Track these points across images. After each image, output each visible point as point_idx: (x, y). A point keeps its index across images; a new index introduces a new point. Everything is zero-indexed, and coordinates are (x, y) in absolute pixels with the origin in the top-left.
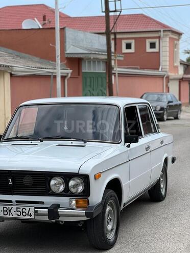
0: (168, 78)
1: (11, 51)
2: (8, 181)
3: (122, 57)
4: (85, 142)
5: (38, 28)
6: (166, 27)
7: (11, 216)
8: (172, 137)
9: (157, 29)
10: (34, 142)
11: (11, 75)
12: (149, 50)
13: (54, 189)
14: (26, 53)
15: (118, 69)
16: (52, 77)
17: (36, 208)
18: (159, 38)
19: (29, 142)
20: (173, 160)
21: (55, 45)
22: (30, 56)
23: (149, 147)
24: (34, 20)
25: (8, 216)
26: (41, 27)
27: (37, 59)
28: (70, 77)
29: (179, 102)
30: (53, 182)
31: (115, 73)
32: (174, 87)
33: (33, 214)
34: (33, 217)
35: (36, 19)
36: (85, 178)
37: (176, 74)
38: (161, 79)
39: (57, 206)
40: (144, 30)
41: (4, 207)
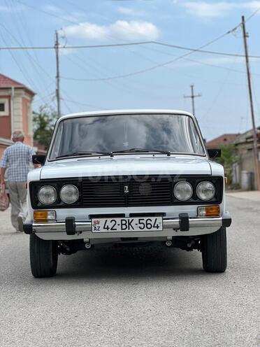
6: (17, 84)
7: (131, 230)
18: (9, 97)
25: (127, 230)
33: (161, 226)
34: (161, 229)
41: (122, 220)
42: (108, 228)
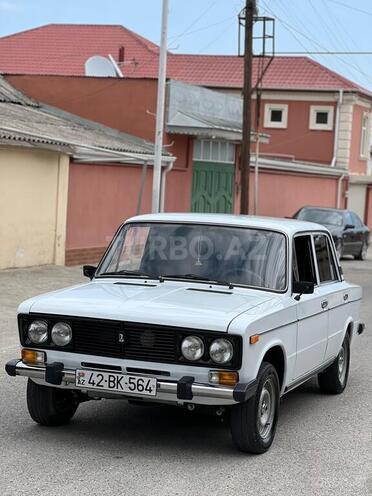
0: (346, 180)
1: (67, 114)
2: (118, 337)
3: (266, 137)
4: (231, 287)
5: (115, 76)
6: (349, 86)
7: (120, 389)
8: (360, 290)
9: (333, 88)
10: (150, 282)
11: (72, 160)
12: (314, 125)
13: (187, 354)
14: (95, 121)
15: (260, 160)
16: (145, 168)
17: (158, 380)
18: (335, 104)
19: (142, 281)
20: (361, 329)
21: (155, 112)
22: (101, 126)
23: (326, 303)
24: (108, 57)
25: (115, 389)
26: (121, 75)
27: (113, 132)
28: (172, 170)
29: (366, 229)
30: (186, 344)
31: (253, 167)
32: (357, 199)
33: (154, 389)
34: (153, 393)
35: (110, 56)
36: (236, 341)
37: (363, 174)
38: (334, 182)
39: (191, 380)
40: (308, 88)
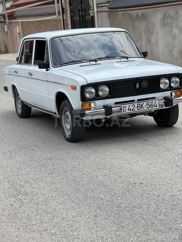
42: (130, 110)
